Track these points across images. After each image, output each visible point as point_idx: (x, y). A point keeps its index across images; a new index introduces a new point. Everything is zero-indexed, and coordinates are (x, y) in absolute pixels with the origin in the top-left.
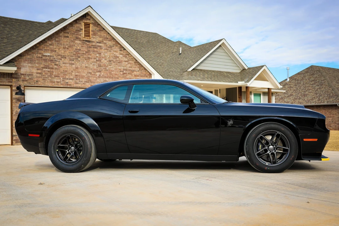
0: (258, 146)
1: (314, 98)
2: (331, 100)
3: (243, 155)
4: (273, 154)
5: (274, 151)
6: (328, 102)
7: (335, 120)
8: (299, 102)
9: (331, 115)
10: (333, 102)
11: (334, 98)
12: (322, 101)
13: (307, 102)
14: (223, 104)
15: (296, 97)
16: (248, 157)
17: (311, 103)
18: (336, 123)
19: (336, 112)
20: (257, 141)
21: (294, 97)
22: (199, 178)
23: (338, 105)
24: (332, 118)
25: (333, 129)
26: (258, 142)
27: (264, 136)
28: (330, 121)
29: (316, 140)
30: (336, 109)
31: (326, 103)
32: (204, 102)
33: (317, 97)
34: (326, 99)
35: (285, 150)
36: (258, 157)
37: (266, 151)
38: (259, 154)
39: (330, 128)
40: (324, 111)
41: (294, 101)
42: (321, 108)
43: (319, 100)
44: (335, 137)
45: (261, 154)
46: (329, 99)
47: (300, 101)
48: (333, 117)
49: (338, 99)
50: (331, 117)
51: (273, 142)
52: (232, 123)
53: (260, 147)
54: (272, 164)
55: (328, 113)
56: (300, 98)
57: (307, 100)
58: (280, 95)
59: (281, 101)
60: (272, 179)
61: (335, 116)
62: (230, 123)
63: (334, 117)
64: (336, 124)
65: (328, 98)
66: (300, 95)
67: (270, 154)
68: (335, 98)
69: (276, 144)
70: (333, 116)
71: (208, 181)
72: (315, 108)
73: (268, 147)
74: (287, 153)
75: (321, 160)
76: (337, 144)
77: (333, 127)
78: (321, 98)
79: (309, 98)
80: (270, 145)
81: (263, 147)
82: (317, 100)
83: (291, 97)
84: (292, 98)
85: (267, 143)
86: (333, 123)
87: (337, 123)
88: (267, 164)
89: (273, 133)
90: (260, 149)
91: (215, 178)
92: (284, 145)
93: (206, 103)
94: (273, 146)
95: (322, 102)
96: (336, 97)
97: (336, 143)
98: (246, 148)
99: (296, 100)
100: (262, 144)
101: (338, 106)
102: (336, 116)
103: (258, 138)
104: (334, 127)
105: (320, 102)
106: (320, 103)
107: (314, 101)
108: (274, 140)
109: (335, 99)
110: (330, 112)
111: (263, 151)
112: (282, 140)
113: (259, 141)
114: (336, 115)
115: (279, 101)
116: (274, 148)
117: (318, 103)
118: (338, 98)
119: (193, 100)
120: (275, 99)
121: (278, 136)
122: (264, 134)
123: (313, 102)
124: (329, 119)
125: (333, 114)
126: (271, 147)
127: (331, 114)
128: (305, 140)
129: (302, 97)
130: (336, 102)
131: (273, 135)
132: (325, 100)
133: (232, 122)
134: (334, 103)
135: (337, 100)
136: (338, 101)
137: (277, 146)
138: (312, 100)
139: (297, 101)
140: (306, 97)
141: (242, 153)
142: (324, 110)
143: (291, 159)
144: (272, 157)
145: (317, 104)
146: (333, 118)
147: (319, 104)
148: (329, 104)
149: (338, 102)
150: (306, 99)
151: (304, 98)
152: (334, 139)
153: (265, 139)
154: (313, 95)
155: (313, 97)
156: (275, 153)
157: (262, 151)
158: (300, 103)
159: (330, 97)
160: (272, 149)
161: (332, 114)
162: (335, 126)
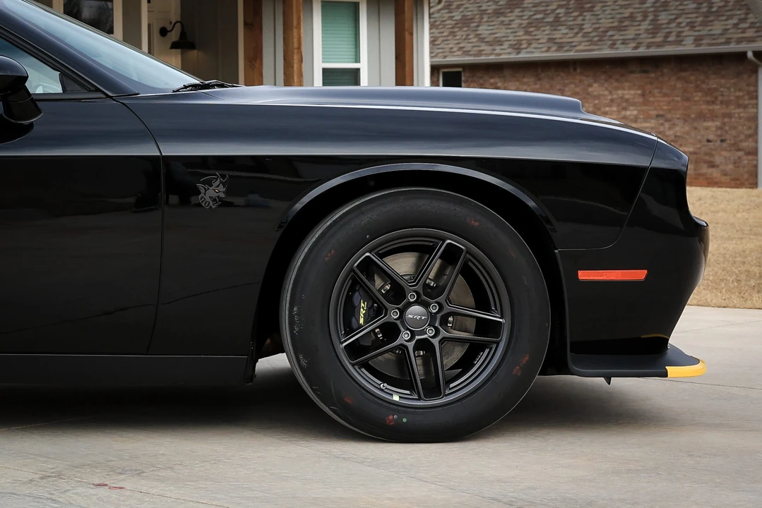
0: (350, 310)
1: (632, 17)
2: (717, 28)
3: (279, 349)
4: (424, 345)
5: (430, 333)
6: (698, 40)
7: (733, 133)
8: (550, 40)
9: (717, 107)
10: (728, 42)
11: (730, 17)
12: (667, 36)
13: (592, 42)
14: (176, 94)
15: (537, 12)
16: (304, 363)
17: (612, 46)
18: (739, 150)
19: (740, 90)
20: (349, 283)
21: (527, 13)
22: (59, 476)
23: (750, 55)
24: (718, 124)
25: (724, 179)
26: (352, 289)
27: (382, 256)
28: (711, 137)
29: (640, 275)
30: (738, 75)
31: (688, 48)
32: (77, 87)
33: (645, 17)
34: (692, 25)
35: (485, 328)
36: (353, 365)
37: (391, 331)
38: (355, 351)
39: (710, 170)
40: (679, 85)
41: (527, 33)
42: (665, 71)
43: (655, 30)
44: (732, 225)
45: (366, 350)
46: (704, 24)
47: (557, 35)
48: (725, 115)
49: (752, 25)
50: (713, 116)
51: (426, 286)
52: (222, 195)
53: (362, 311)
54: (420, 399)
55: (698, 96)
56: (557, 19)
57: (596, 29)
58: (459, 7)
59: (460, 34)
60: (419, 479)
61: (732, 109)
62: (213, 192)
63: (730, 116)
64: (741, 153)
65: (700, 19)
66: (560, 7)
67: (411, 345)
68: (735, 21)
69: (441, 299)
70: (726, 111)
71: (102, 492)
72: (632, 72)
73: (402, 312)
74: (498, 343)
75: (665, 375)
76: (746, 267)
77: (722, 167)
78: (663, 18)
79: (605, 22)
80: (410, 304)
81: (376, 311)
82: (647, 31)
83: (512, 16)
84: (518, 21)
85: (397, 293)
86: (724, 145)
87: (744, 144)
88: (396, 398)
89: (427, 242)
90: (362, 321)
91: (140, 473)
92: (483, 304)
93: (90, 91)
94: (426, 305)
95: (672, 38)
96: (740, 13)
97: (739, 259)
98: (291, 317)
99: (538, 28)
100: (370, 296)
101: (750, 62)
102: (741, 110)
103: (352, 270)
104: (731, 167)
105: (659, 39)
106: (659, 45)
107: (630, 33)
108: (432, 275)
109: (735, 25)
110: (710, 92)
111: (376, 334)
112: (467, 273)
113: (355, 284)
114: (739, 106)
115: (453, 34)
116: (432, 317)
117: (649, 46)
118: (751, 18)
119: (26, 78)
120: (432, 26)
121: (451, 256)
122: (382, 250)
123: (624, 42)
124: (707, 128)
125: (726, 103)
126: (415, 312)
127: (713, 103)
128: (584, 275)
129: (566, 14)
130: (739, 41)
131: (424, 251)
132: (687, 31)
133: (222, 188)
134: (733, 47)
135: (744, 31)
136: (750, 33)
137: (447, 309)
138: (619, 29)
139: (543, 35)
140: (588, 15)
141: (268, 341)
142: (679, 79)
143: (517, 371)
144: (419, 361)
145: (642, 51)
146: (724, 124)
147: (654, 51)
148: (704, 49)
149: (751, 40)
150: (588, 27)
151: (579, 21)
152: (730, 239)
153: (387, 276)
154: (622, 7)
155: (627, 13)
156: (436, 342)
157: (373, 330)
158: (560, 47)
159: (711, 16)
160: (421, 323)
161: (722, 103)
162: (737, 163)
